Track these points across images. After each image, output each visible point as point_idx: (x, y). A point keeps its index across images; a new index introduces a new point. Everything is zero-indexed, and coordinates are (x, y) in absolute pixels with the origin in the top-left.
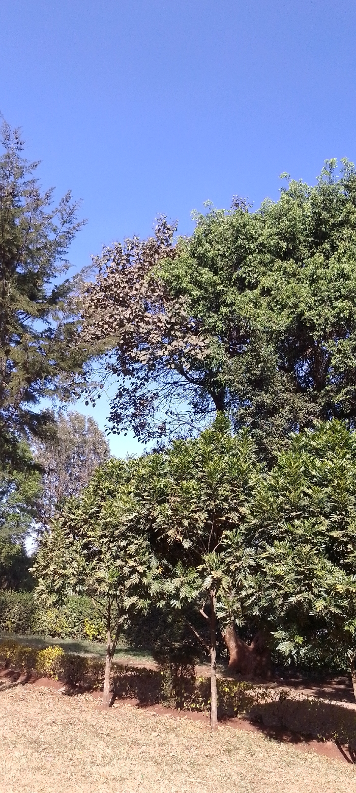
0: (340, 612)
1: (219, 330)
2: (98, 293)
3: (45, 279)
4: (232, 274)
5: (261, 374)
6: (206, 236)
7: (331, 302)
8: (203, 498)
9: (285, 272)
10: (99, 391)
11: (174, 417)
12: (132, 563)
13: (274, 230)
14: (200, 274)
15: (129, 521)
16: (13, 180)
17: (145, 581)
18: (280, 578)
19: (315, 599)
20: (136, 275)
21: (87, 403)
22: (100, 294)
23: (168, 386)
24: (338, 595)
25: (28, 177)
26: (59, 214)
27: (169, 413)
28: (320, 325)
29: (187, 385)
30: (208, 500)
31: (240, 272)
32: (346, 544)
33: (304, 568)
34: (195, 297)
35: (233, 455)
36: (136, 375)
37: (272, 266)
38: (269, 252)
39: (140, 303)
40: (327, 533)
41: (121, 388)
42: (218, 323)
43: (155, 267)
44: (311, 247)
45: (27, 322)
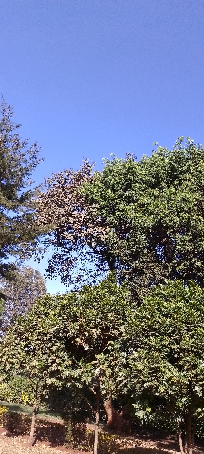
0: (173, 393)
1: (114, 225)
2: (47, 198)
3: (18, 189)
4: (124, 194)
5: (136, 251)
6: (110, 172)
7: (178, 213)
8: (99, 320)
9: (153, 195)
10: (43, 254)
11: (86, 272)
12: (53, 357)
13: (148, 172)
14: (106, 193)
15: (54, 331)
16: (5, 133)
17: (60, 369)
18: (140, 371)
19: (160, 385)
20: (69, 190)
21: (35, 261)
22: (48, 199)
23: (83, 254)
24: (173, 384)
25: (14, 132)
26: (29, 153)
27: (82, 270)
28: (171, 226)
29: (94, 255)
30: (101, 322)
31: (127, 193)
32: (179, 353)
33: (155, 366)
34: (102, 205)
35: (118, 296)
36: (65, 247)
37: (146, 192)
38: (145, 183)
39: (70, 206)
40: (169, 346)
41: (56, 253)
42: (114, 220)
43: (80, 186)
44: (168, 183)
45: (5, 212)
